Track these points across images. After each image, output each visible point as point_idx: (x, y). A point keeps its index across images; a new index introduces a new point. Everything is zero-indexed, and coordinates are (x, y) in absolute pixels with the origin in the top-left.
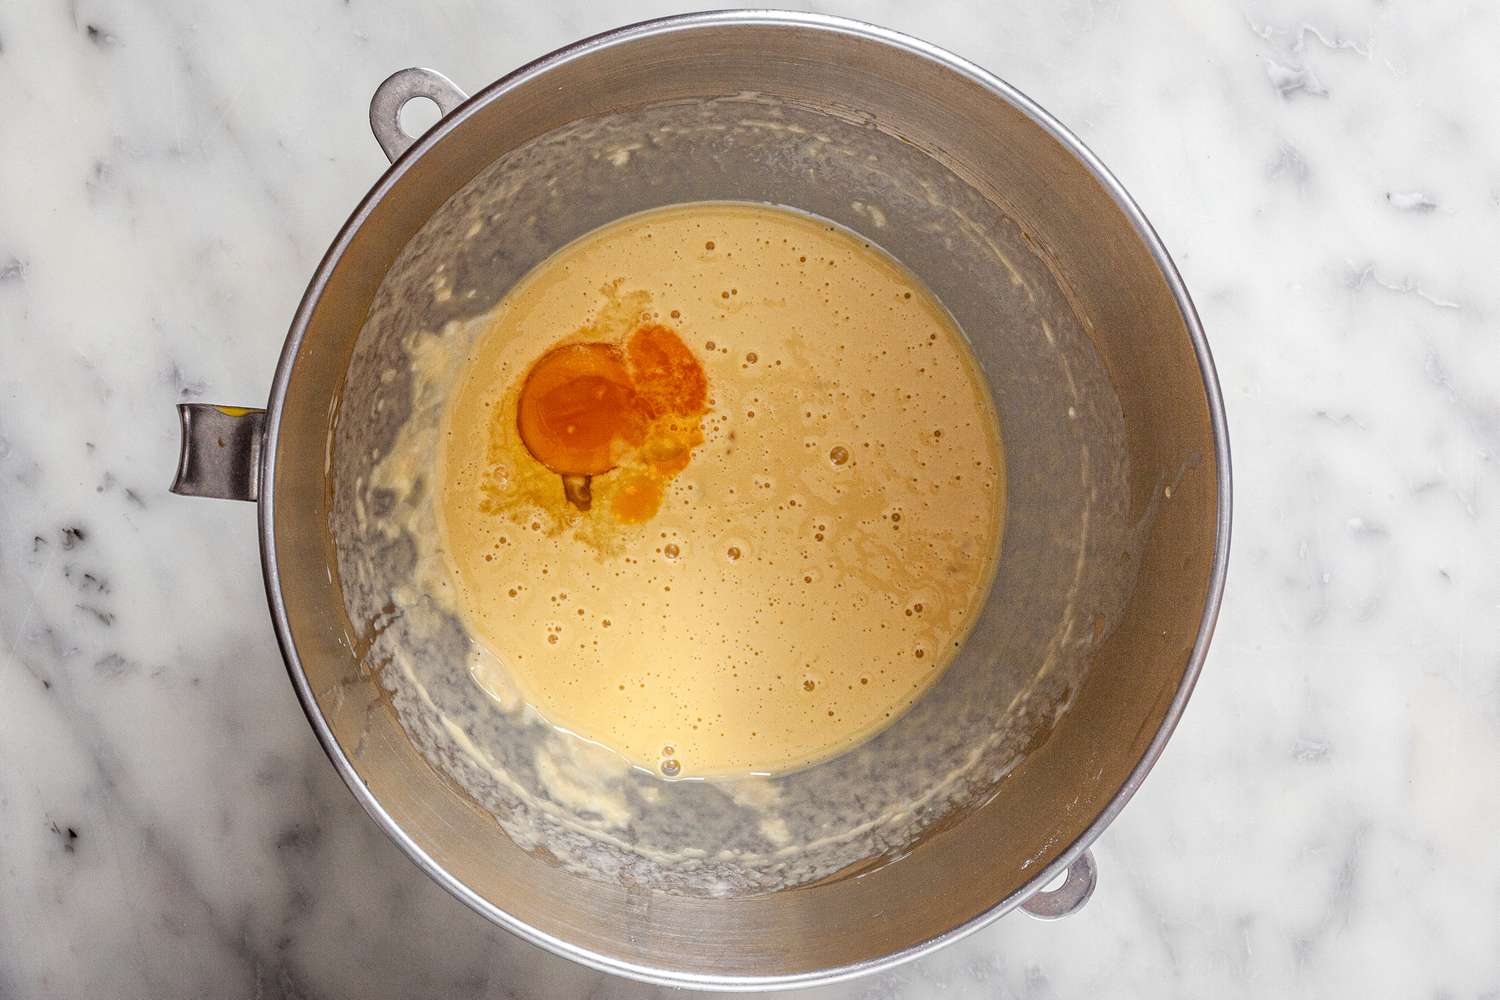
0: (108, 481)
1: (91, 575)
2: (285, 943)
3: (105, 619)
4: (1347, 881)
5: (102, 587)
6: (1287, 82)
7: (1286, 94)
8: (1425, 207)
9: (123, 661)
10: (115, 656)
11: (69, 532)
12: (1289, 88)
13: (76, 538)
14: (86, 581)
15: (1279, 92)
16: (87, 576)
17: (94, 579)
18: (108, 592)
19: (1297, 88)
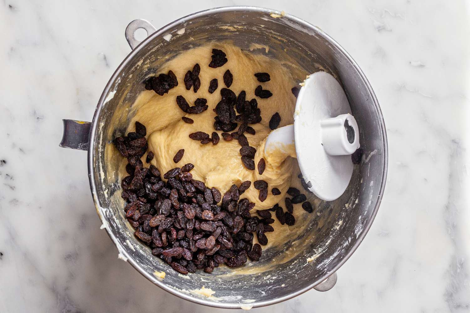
0: (14, 145)
1: (8, 174)
2: (67, 289)
3: (12, 188)
4: (394, 273)
5: (11, 178)
6: (380, 27)
7: (379, 31)
8: (422, 66)
9: (17, 201)
10: (15, 199)
11: (1, 161)
12: (380, 29)
13: (3, 163)
14: (7, 176)
15: (377, 30)
16: (7, 175)
17: (9, 176)
18: (13, 180)
19: (382, 29)
